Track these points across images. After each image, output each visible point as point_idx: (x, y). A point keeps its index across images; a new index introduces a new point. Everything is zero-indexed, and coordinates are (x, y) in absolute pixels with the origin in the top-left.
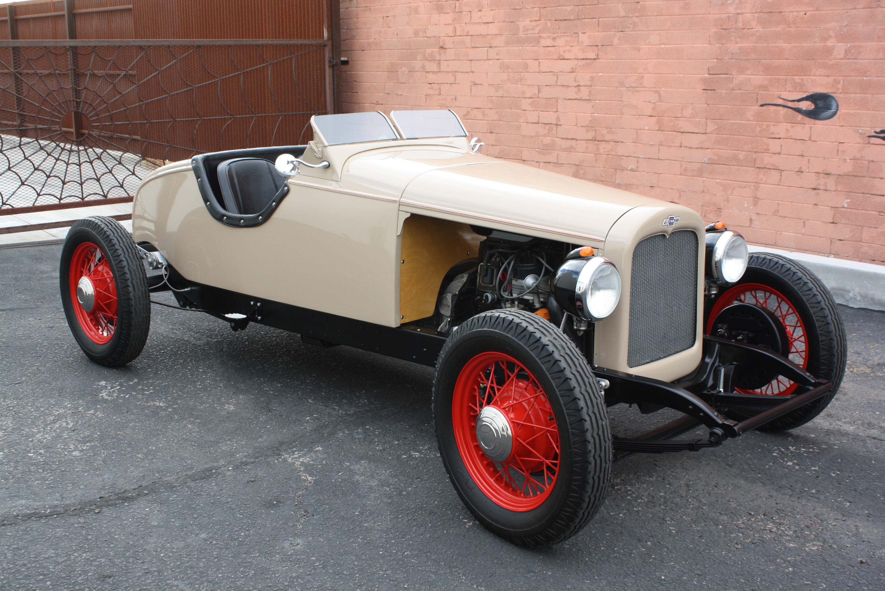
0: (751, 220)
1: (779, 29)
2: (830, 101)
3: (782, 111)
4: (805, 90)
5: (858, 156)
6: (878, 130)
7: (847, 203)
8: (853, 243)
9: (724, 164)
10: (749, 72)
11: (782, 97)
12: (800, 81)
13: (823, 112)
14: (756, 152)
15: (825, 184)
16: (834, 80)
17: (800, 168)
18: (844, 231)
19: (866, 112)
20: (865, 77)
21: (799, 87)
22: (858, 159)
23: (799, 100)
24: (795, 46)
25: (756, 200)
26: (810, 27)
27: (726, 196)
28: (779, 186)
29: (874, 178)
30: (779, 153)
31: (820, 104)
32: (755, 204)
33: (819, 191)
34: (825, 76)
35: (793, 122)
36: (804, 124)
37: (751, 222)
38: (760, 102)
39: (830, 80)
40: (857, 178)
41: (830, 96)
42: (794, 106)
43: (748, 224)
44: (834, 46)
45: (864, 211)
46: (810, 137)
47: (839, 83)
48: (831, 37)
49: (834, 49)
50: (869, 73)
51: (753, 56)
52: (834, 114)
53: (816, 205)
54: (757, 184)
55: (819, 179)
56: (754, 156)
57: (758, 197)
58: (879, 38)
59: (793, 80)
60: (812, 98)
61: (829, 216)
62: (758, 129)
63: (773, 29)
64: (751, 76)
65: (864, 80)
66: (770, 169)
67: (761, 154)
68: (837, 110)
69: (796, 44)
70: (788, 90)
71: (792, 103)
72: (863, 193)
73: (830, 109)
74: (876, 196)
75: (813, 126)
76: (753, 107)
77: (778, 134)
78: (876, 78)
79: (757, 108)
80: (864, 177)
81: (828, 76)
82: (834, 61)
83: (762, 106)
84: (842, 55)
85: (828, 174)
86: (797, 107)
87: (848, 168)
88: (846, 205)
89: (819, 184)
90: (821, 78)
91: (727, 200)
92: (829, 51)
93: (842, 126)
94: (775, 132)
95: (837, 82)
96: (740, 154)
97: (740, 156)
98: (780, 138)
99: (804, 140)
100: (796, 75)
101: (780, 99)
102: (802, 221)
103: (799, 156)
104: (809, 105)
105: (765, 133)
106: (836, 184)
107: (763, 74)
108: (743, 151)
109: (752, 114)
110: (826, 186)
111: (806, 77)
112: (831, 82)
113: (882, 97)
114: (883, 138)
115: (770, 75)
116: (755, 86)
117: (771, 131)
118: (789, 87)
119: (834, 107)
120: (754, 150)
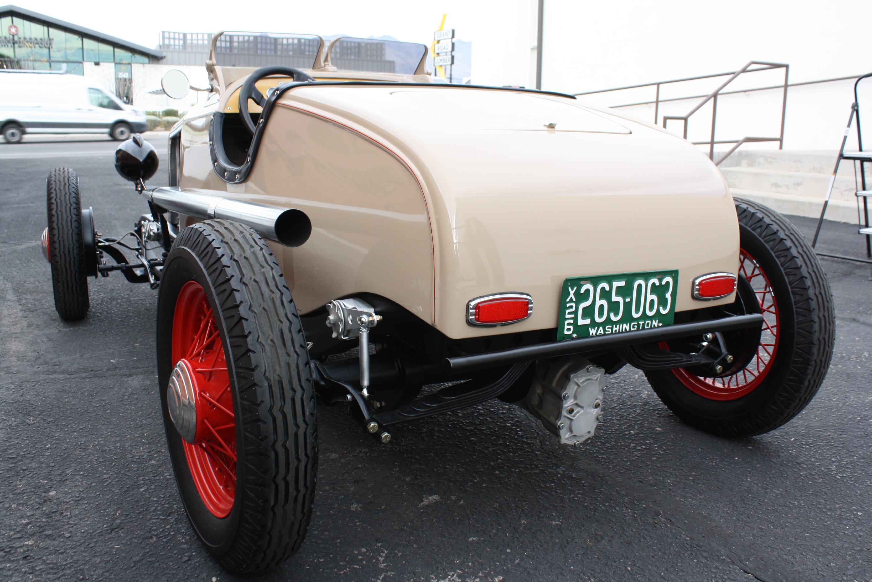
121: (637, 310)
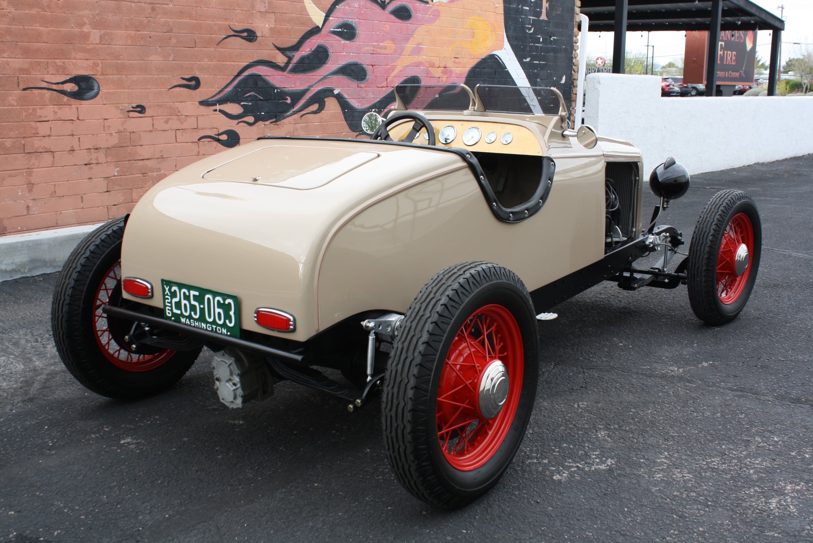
0: (28, 207)
1: (34, 11)
2: (92, 83)
3: (48, 94)
4: (67, 73)
5: (122, 130)
6: (134, 105)
7: (117, 171)
8: (126, 204)
10: (5, 55)
11: (45, 80)
12: (62, 64)
13: (87, 92)
14: (25, 137)
15: (97, 159)
16: (93, 62)
17: (72, 147)
18: (118, 197)
19: (123, 90)
20: (119, 60)
21: (61, 70)
22: (122, 132)
23: (63, 83)
24: (53, 30)
25: (31, 186)
26: (65, 13)
28: (53, 168)
29: (136, 146)
30: (49, 136)
31: (83, 85)
32: (30, 191)
33: (91, 165)
34: (85, 59)
35: (60, 104)
36: (71, 105)
37: (28, 210)
38: (22, 86)
39: (90, 63)
40: (123, 149)
41: (91, 78)
42: (58, 89)
43: (25, 212)
44: (90, 32)
45: (131, 176)
46: (78, 117)
47: (98, 66)
48: (86, 23)
49: (90, 35)
50: (122, 57)
51: (8, 38)
52: (97, 94)
53: (89, 179)
54: (29, 171)
55: (91, 154)
56: (23, 142)
57: (32, 182)
58: (126, 27)
59: (55, 63)
60: (76, 80)
61: (103, 185)
62: (24, 114)
63: (27, 11)
64: (9, 59)
65: (118, 63)
66: (41, 152)
67: (30, 139)
68: (99, 90)
69: (54, 29)
70: (50, 73)
71: (57, 85)
72: (129, 161)
73: (92, 90)
74: (138, 161)
75: (79, 106)
76: (15, 92)
77: (46, 117)
78: (127, 61)
79: (18, 92)
80: (128, 146)
81: (87, 59)
82: (91, 46)
83: (24, 89)
84: (98, 41)
85: (97, 149)
86: (61, 89)
87: (114, 141)
88: (116, 174)
89: (91, 159)
90: (81, 61)
92: (85, 37)
93: (105, 104)
94: (42, 115)
95: (96, 65)
96: (5, 141)
97: (6, 144)
98: (48, 121)
99: (73, 120)
100: (57, 59)
101: (44, 83)
102: (79, 196)
103: (69, 135)
104: (73, 87)
105: (32, 117)
106: (106, 156)
107: (22, 57)
108: (10, 138)
109: (15, 98)
110: (98, 160)
111: (67, 60)
112: (91, 64)
113: (134, 78)
114: (140, 112)
115: (30, 59)
116: (14, 69)
117: (38, 114)
118: (51, 70)
119: (96, 87)
120: (22, 136)
121: (210, 317)
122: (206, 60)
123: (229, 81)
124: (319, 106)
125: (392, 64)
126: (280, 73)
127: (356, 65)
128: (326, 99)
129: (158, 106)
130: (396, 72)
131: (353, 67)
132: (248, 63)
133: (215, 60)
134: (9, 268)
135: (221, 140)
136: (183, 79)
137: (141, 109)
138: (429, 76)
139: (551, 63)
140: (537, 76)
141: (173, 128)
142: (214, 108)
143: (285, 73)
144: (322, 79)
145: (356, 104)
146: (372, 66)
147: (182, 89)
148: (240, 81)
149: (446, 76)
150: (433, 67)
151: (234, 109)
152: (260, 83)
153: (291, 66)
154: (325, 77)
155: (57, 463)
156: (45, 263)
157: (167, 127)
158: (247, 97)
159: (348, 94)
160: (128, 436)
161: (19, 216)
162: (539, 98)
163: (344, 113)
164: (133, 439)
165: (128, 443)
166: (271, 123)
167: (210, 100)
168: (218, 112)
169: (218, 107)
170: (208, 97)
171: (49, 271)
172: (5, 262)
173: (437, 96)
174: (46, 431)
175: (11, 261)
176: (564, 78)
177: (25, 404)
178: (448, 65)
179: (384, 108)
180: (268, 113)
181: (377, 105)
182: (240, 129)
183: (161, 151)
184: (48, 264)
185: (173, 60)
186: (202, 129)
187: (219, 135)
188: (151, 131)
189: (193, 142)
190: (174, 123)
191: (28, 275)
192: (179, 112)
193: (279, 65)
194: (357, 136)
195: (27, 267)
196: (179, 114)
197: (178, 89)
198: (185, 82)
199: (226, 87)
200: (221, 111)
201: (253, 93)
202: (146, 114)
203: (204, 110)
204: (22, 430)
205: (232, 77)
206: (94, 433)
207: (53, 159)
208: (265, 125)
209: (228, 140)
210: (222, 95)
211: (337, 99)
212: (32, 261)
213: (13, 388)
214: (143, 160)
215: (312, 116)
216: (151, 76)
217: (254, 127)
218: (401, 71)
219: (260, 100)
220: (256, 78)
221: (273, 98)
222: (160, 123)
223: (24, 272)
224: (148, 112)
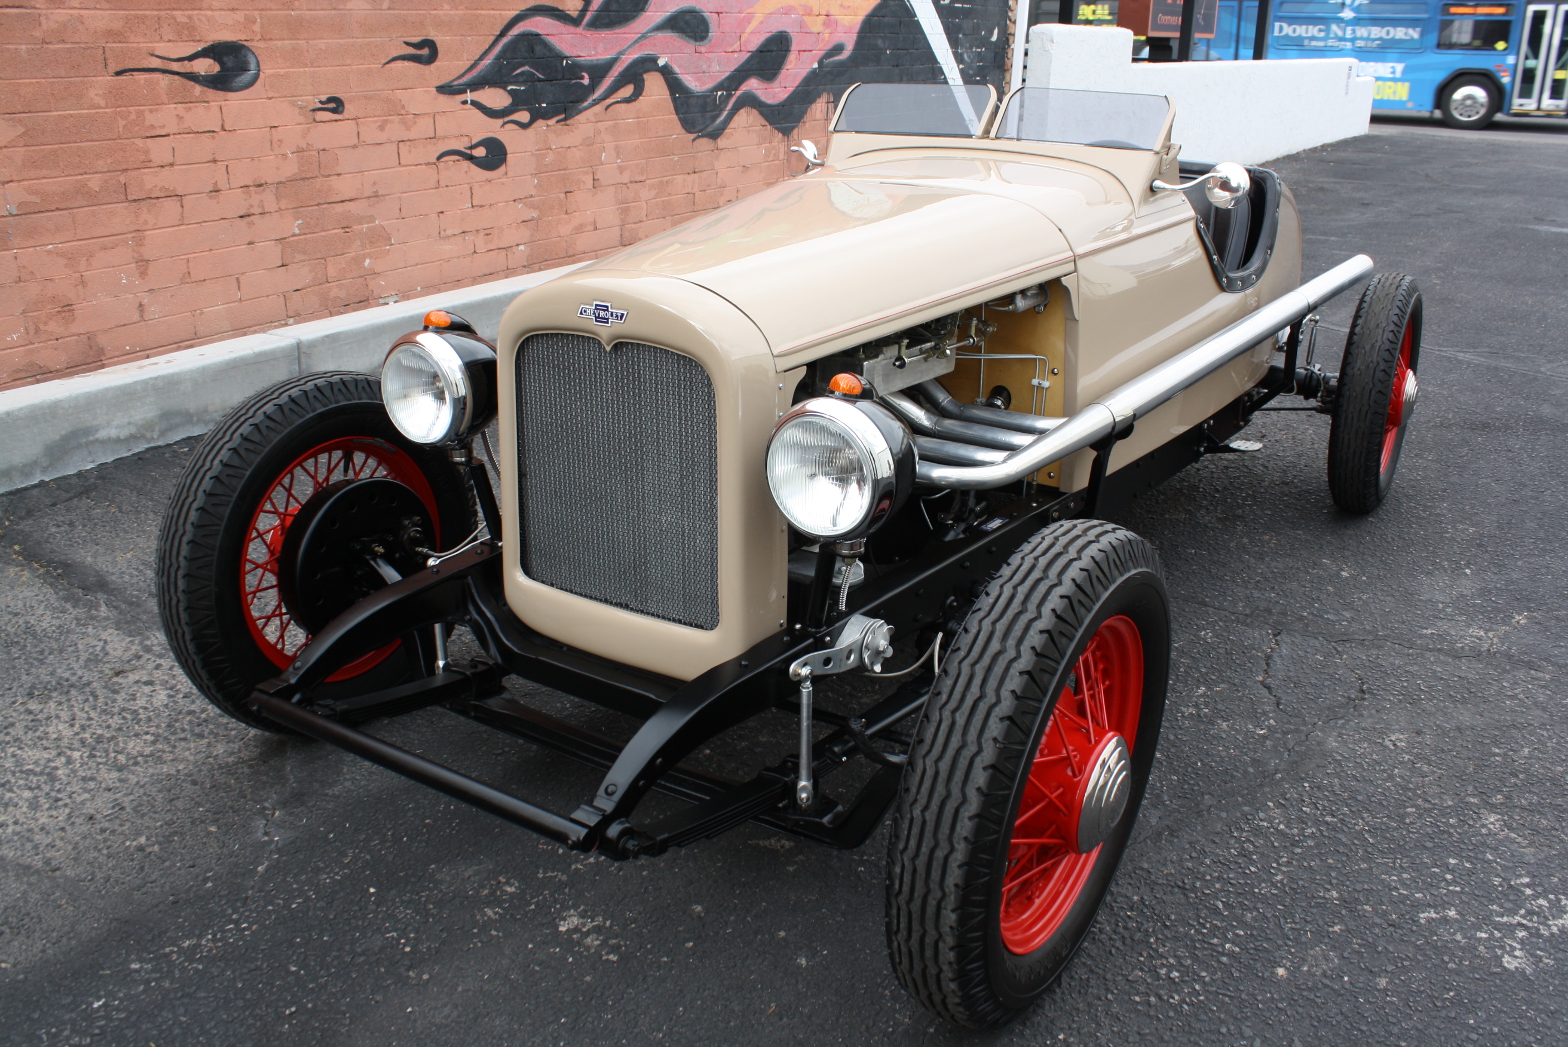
0: (141, 305)
2: (245, 56)
3: (164, 81)
4: (198, 38)
5: (304, 146)
6: (324, 98)
7: (299, 226)
8: (316, 288)
9: (58, 209)
11: (158, 53)
12: (186, 20)
13: (237, 76)
14: (127, 170)
15: (261, 204)
16: (246, 15)
17: (216, 183)
18: (302, 274)
19: (302, 70)
20: (293, 10)
21: (186, 32)
22: (303, 151)
23: (191, 58)
25: (143, 264)
27: (78, 275)
28: (182, 227)
29: (329, 176)
30: (172, 165)
31: (229, 61)
32: (143, 274)
33: (252, 218)
34: (229, 10)
35: (187, 101)
36: (207, 102)
37: (142, 311)
38: (113, 67)
39: (239, 16)
40: (307, 182)
41: (244, 46)
42: (182, 70)
43: (136, 317)
45: (323, 233)
46: (223, 126)
47: (254, 22)
50: (297, 3)
52: (256, 77)
54: (139, 235)
55: (250, 197)
56: (123, 180)
57: (146, 257)
59: (174, 18)
60: (214, 51)
61: (274, 254)
62: (122, 123)
64: (83, 12)
65: (291, 15)
66: (158, 198)
67: (136, 172)
68: (259, 70)
71: (180, 63)
72: (318, 204)
73: (246, 70)
74: (334, 205)
75: (223, 103)
76: (99, 78)
77: (164, 126)
78: (308, 13)
79: (106, 80)
80: (316, 177)
81: (233, 10)
83: (118, 73)
85: (260, 185)
86: (188, 71)
87: (290, 168)
88: (297, 231)
89: (252, 206)
90: (222, 13)
91: (83, 283)
93: (271, 98)
94: (156, 125)
95: (250, 21)
96: (89, 180)
97: (90, 184)
98: (168, 135)
99: (214, 132)
100: (174, 9)
101: (154, 58)
102: (233, 279)
103: (208, 162)
104: (210, 65)
105: (137, 129)
106: (278, 199)
107: (108, 6)
108: (97, 173)
109: (101, 92)
110: (263, 207)
111: (196, 12)
112: (242, 20)
113: (322, 44)
114: (334, 111)
115: (124, 10)
116: (95, 32)
117: (148, 123)
118: (168, 33)
119: (253, 66)
120: (121, 168)
122: (446, 7)
123: (487, 47)
124: (635, 89)
125: (749, 11)
126: (571, 29)
127: (692, 13)
128: (645, 76)
129: (365, 97)
130: (754, 24)
131: (688, 17)
132: (518, 12)
133: (462, 7)
134: (124, 433)
135: (476, 158)
136: (407, 44)
137: (335, 105)
138: (804, 30)
139: (980, 7)
140: (959, 29)
141: (393, 139)
142: (461, 97)
143: (580, 30)
144: (639, 38)
145: (693, 83)
146: (718, 13)
147: (406, 63)
148: (505, 45)
149: (829, 31)
150: (809, 15)
151: (496, 98)
152: (539, 49)
153: (588, 16)
154: (643, 36)
155: (446, 1011)
156: (188, 418)
157: (382, 137)
158: (517, 75)
159: (680, 66)
160: (565, 908)
161: (124, 325)
162: (961, 66)
163: (674, 100)
164: (583, 917)
165: (576, 930)
166: (558, 122)
167: (455, 83)
168: (469, 106)
169: (469, 96)
170: (452, 78)
171: (196, 431)
172: (114, 423)
173: (816, 65)
174: (378, 904)
175: (127, 420)
176: (996, 31)
177: (291, 814)
178: (832, 12)
179: (736, 89)
180: (552, 103)
181: (725, 85)
182: (508, 135)
183: (375, 184)
184: (195, 419)
185: (389, 9)
186: (444, 138)
187: (472, 148)
188: (355, 147)
189: (428, 164)
190: (395, 130)
191: (160, 443)
192: (403, 107)
193: (569, 15)
194: (694, 140)
195: (157, 428)
196: (403, 112)
197: (399, 64)
198: (411, 51)
199: (481, 58)
200: (475, 104)
201: (526, 68)
202: (346, 114)
203: (447, 102)
204: (321, 904)
205: (492, 38)
206: (488, 904)
207: (180, 209)
208: (548, 126)
209: (487, 156)
210: (474, 73)
211: (663, 74)
212: (166, 415)
213: (244, 762)
214: (342, 202)
215: (623, 106)
216: (351, 40)
217: (530, 132)
218: (761, 23)
219: (540, 80)
220: (532, 39)
221: (560, 76)
222: (370, 132)
223: (153, 438)
224: (350, 110)
